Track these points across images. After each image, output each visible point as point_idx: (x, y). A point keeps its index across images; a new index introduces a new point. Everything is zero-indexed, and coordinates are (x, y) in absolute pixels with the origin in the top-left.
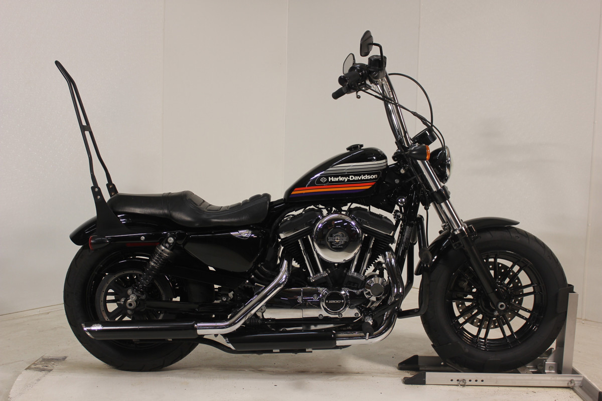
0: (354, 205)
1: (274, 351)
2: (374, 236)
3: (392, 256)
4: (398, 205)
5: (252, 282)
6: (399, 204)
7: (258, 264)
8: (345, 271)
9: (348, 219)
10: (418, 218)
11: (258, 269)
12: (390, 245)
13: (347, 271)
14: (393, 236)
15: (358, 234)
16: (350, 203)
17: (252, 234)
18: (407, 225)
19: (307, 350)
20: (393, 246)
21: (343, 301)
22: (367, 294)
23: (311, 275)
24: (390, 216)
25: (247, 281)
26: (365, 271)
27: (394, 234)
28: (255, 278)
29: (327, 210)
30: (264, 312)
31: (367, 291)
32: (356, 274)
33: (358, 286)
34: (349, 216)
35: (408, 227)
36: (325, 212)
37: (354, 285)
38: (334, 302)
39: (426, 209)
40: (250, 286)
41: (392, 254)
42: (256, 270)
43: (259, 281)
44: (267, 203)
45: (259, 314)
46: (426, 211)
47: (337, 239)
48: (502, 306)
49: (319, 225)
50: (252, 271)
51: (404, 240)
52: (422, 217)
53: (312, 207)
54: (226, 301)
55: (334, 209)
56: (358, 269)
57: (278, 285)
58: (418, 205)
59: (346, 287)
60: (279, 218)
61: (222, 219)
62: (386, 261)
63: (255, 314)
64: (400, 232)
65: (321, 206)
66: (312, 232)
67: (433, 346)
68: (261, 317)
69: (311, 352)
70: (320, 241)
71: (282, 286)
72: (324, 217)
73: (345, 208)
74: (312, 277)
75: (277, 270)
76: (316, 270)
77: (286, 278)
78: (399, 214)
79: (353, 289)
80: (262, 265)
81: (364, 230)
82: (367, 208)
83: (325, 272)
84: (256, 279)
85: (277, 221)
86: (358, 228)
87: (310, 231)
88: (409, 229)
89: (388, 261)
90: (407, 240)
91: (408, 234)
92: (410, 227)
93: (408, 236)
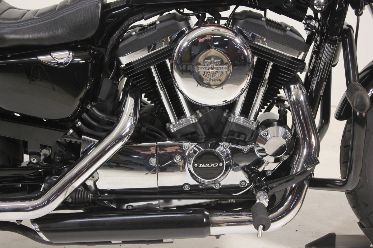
0: (241, 9)
1: (112, 242)
2: (272, 60)
3: (300, 92)
4: (313, 9)
5: (79, 132)
6: (315, 7)
7: (87, 104)
8: (225, 115)
9: (229, 34)
10: (345, 30)
11: (87, 111)
12: (298, 73)
13: (229, 115)
14: (303, 61)
15: (246, 58)
16: (234, 6)
17: (74, 57)
18: (325, 42)
19: (164, 241)
20: (302, 76)
21: (221, 165)
22: (259, 151)
23: (172, 119)
24: (299, 27)
25: (71, 131)
26: (257, 114)
27: (305, 56)
28: (83, 126)
29: (198, 17)
30: (97, 180)
31: (259, 146)
32: (242, 118)
33: (245, 139)
34: (231, 30)
35: (327, 45)
36: (194, 20)
37: (239, 136)
38: (207, 165)
39: (358, 14)
40: (73, 140)
41: (301, 88)
42: (85, 114)
43: (89, 131)
44: (97, 6)
45: (90, 183)
46: (356, 17)
47: (212, 69)
49: (184, 43)
50: (77, 115)
51: (321, 66)
52: (350, 27)
53: (174, 11)
54: (37, 163)
55: (208, 15)
56: (245, 112)
57: (119, 139)
58: (346, 9)
59: (226, 141)
60: (118, 31)
61: (23, 34)
62: (290, 98)
63: (84, 184)
64: (314, 52)
65: (186, 11)
66: (171, 55)
67: (360, 225)
68: (93, 188)
69: (172, 242)
70: (187, 66)
71: (126, 140)
72: (191, 30)
73: (226, 14)
74: (174, 125)
75: (117, 112)
76: (180, 114)
77: (131, 128)
78: (313, 23)
79: (237, 144)
80: (92, 107)
81: (256, 50)
82: (262, 13)
83: (193, 117)
84: (84, 128)
85: (115, 36)
86: (245, 48)
87: (168, 53)
88: (330, 48)
89: (294, 97)
90: (326, 66)
91: (328, 57)
92: (332, 45)
93: (327, 60)
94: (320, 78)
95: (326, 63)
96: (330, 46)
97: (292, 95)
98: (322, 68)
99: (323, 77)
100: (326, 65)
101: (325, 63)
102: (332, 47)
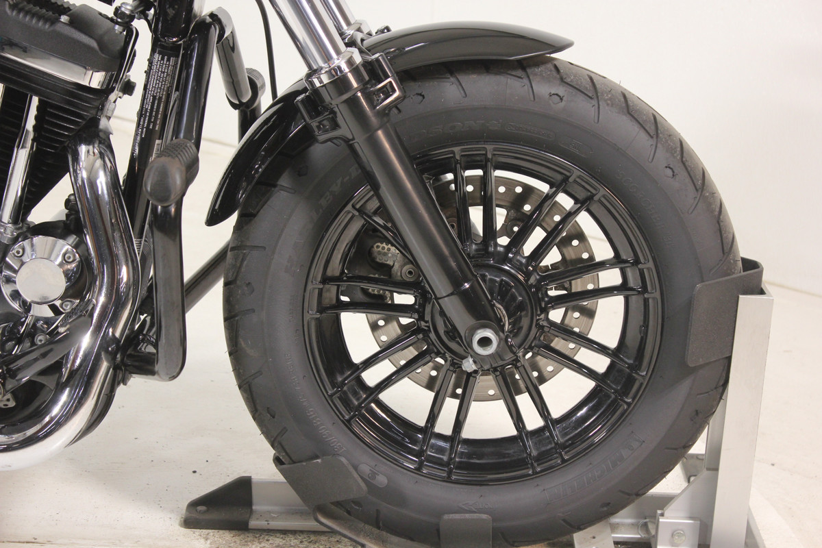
2: (37, 93)
3: (99, 162)
14: (103, 91)
18: (154, 51)
35: (154, 57)
41: (101, 155)
48: (485, 342)
51: (147, 104)
67: (278, 461)
78: (128, 7)
88: (163, 64)
89: (84, 174)
90: (156, 105)
91: (160, 84)
92: (166, 57)
93: (159, 90)
94: (145, 129)
95: (156, 96)
96: (163, 59)
97: (80, 170)
98: (149, 108)
99: (151, 127)
100: (156, 102)
101: (154, 97)
102: (167, 61)
